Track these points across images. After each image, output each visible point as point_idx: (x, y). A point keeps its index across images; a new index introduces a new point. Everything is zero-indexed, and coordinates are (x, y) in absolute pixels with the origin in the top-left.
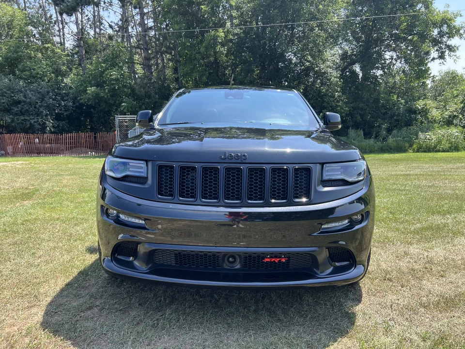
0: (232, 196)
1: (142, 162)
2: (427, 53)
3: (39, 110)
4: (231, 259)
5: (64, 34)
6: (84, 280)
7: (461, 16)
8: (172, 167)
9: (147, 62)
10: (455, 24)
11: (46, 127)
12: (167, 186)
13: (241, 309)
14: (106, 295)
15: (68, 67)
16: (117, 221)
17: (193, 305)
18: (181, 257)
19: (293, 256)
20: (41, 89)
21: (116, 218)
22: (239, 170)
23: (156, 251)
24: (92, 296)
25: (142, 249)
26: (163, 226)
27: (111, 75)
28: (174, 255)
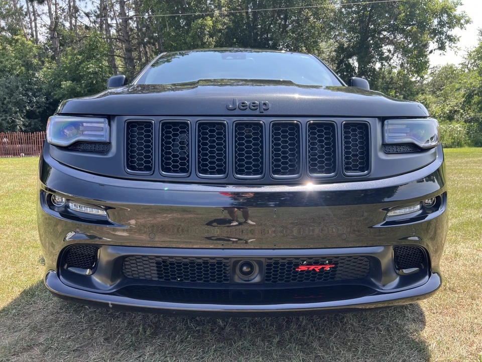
0: (248, 168)
1: (102, 120)
2: (426, 46)
3: (7, 106)
4: (245, 268)
5: (36, 27)
6: (28, 303)
7: (461, 4)
8: (149, 124)
9: (129, 54)
10: (455, 13)
11: (16, 125)
12: (142, 154)
13: (259, 342)
14: (56, 326)
15: (40, 60)
16: (66, 213)
17: (186, 339)
18: (166, 266)
19: (343, 261)
20: (9, 83)
21: (63, 209)
22: (258, 126)
23: (127, 259)
24: (34, 329)
25: (105, 256)
26: (140, 221)
27: (88, 68)
28: (155, 265)
